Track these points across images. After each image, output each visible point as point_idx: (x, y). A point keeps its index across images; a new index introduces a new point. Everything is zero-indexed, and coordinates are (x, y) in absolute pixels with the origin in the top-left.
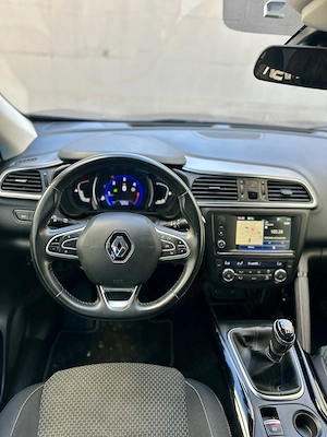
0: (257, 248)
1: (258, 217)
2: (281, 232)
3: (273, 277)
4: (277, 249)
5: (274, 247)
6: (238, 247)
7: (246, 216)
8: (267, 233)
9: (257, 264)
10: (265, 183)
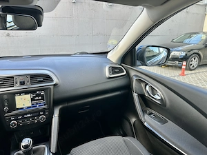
0: (28, 107)
1: (26, 93)
2: (40, 98)
3: (39, 120)
4: (39, 106)
5: (37, 106)
6: (18, 109)
7: (20, 93)
8: (33, 99)
9: (29, 115)
10: (29, 77)
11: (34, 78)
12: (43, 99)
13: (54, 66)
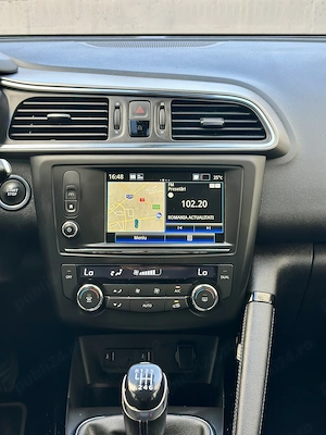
0: (151, 238)
1: (152, 173)
2: (203, 204)
3: (189, 300)
4: (196, 239)
5: (190, 238)
6: (111, 237)
7: (125, 171)
8: (173, 206)
9: (152, 273)
10: (168, 104)
11: (188, 112)
12: (215, 209)
13: (270, 72)
